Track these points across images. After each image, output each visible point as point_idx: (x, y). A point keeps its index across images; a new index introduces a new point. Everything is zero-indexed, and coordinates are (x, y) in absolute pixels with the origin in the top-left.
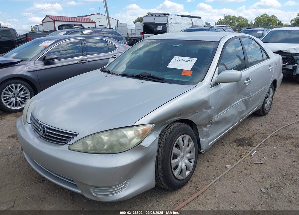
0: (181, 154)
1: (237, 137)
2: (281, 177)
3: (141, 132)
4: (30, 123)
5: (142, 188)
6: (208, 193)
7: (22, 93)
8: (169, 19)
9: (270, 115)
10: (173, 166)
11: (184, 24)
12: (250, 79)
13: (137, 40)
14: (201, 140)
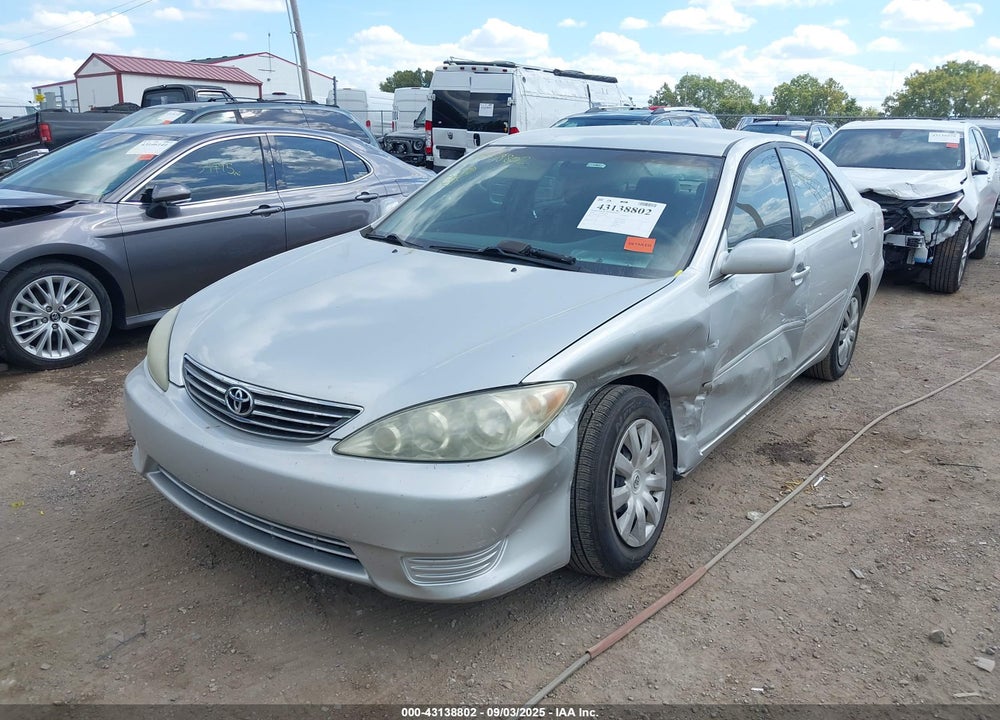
0: (634, 475)
1: (765, 438)
2: (902, 541)
3: (543, 402)
4: (183, 386)
5: (542, 562)
6: (709, 586)
7: (76, 305)
8: (518, 81)
9: (850, 378)
10: (616, 507)
11: (564, 98)
12: (807, 268)
13: (405, 146)
14: (680, 438)
